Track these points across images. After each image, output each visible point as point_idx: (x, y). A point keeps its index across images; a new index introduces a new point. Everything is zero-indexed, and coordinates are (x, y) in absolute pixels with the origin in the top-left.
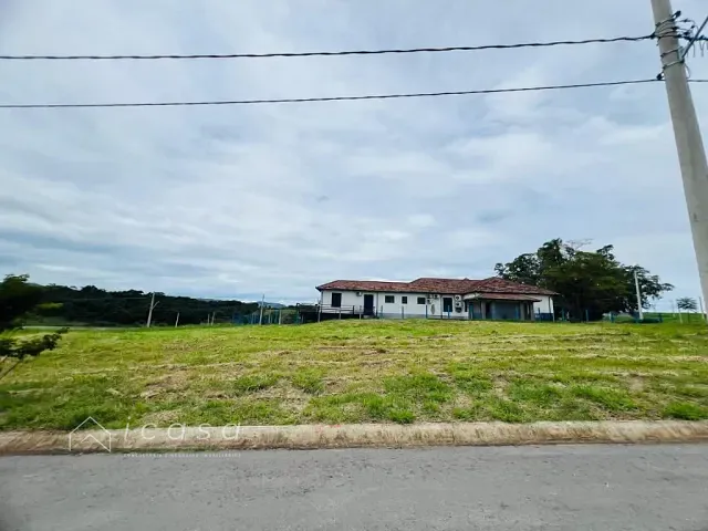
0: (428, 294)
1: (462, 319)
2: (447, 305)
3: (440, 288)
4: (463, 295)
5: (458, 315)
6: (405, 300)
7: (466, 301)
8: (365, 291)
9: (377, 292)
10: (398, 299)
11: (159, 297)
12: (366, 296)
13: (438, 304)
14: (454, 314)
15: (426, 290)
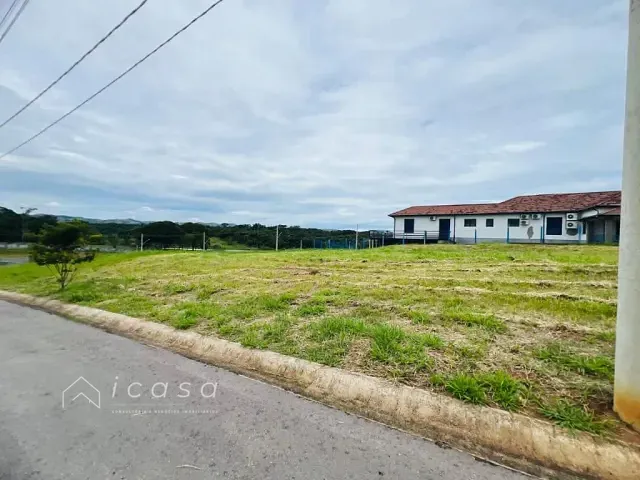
0: (523, 214)
1: (578, 243)
2: (554, 226)
3: (543, 207)
4: (580, 212)
5: (572, 238)
6: (490, 223)
7: (585, 220)
8: (440, 215)
9: (455, 216)
10: (481, 222)
11: (282, 228)
12: (441, 220)
13: (538, 226)
14: (564, 236)
15: (521, 209)
